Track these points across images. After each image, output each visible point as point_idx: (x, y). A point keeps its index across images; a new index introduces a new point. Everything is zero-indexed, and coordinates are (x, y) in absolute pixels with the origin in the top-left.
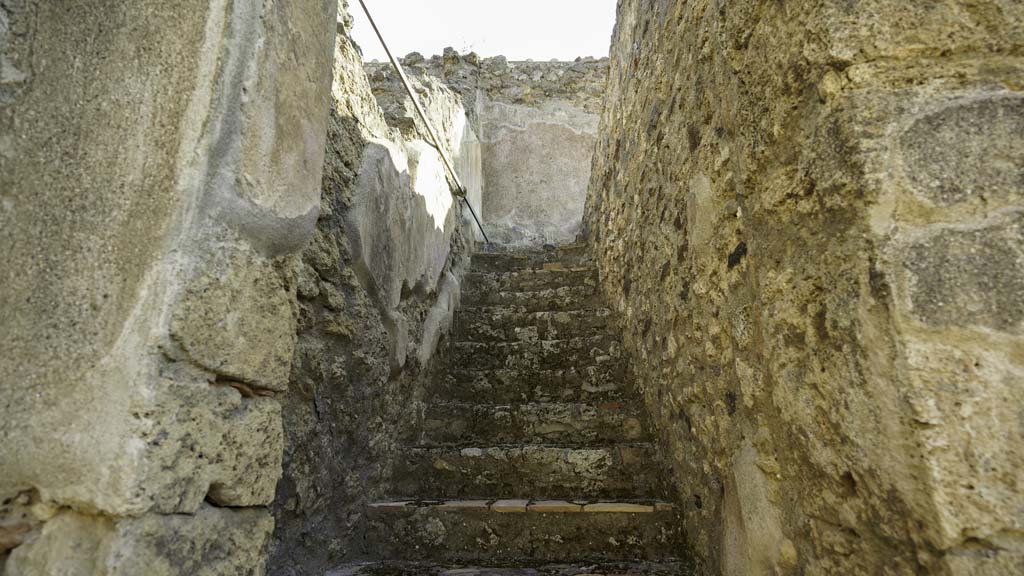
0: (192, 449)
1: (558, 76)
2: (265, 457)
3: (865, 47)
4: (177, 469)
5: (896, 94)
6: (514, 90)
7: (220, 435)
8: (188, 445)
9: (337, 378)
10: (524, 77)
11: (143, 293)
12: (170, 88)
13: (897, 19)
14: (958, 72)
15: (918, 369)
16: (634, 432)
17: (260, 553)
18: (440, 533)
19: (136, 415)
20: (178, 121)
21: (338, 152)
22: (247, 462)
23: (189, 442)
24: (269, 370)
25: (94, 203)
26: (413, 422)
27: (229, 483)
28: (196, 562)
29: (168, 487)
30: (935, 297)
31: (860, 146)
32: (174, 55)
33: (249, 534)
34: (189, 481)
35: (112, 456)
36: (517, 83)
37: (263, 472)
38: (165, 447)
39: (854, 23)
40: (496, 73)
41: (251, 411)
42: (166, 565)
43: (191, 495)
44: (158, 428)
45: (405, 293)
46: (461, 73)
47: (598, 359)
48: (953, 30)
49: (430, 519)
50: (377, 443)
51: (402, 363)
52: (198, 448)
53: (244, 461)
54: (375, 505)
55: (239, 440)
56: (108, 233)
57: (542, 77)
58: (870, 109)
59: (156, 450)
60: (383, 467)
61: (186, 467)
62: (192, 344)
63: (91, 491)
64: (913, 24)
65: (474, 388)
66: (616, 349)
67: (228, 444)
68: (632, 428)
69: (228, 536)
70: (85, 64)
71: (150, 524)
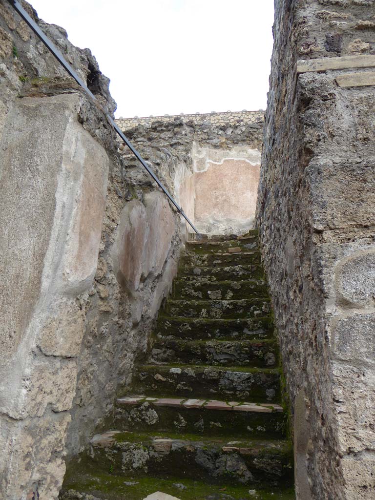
0: (42, 391)
1: (242, 131)
2: (69, 389)
3: (329, 224)
4: (36, 399)
5: (342, 247)
6: (215, 141)
7: (52, 382)
8: (41, 389)
9: (103, 334)
10: (221, 132)
11: (28, 331)
12: (40, 244)
13: (344, 211)
14: (371, 236)
15: (337, 376)
16: (271, 361)
17: (65, 432)
18: (155, 417)
19: (24, 380)
20: (43, 258)
21: (108, 217)
22: (61, 392)
23: (41, 388)
24: (72, 349)
25: (11, 293)
26: (145, 350)
27: (54, 403)
28: (41, 436)
29: (33, 408)
30: (346, 345)
31: (323, 271)
32: (42, 229)
33: (61, 424)
34: (40, 404)
35: (15, 396)
36: (217, 136)
37: (68, 395)
38: (33, 391)
39: (325, 213)
40: (205, 131)
41: (64, 369)
42: (31, 438)
43: (40, 409)
44: (31, 384)
45: (143, 280)
46: (184, 132)
47: (256, 312)
48: (369, 216)
49: (150, 410)
50: (124, 365)
51: (139, 319)
52: (44, 390)
53: (60, 392)
54: (121, 400)
55: (58, 383)
56: (16, 306)
57: (232, 132)
58: (329, 253)
59: (30, 393)
60: (126, 378)
61: (39, 398)
62: (44, 348)
63: (7, 409)
64: (351, 213)
65: (181, 330)
66: (266, 307)
67: (55, 386)
68: (270, 358)
69: (53, 425)
70: (9, 233)
71: (27, 423)
